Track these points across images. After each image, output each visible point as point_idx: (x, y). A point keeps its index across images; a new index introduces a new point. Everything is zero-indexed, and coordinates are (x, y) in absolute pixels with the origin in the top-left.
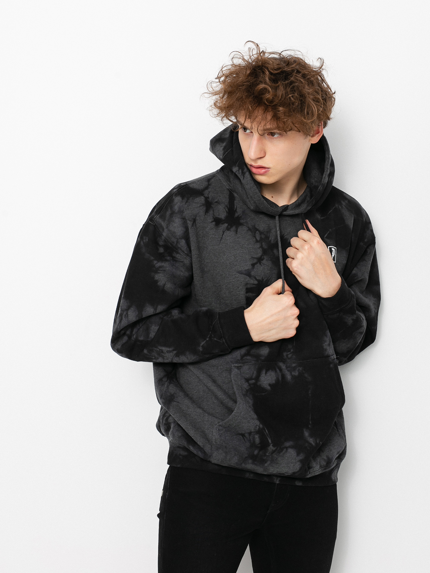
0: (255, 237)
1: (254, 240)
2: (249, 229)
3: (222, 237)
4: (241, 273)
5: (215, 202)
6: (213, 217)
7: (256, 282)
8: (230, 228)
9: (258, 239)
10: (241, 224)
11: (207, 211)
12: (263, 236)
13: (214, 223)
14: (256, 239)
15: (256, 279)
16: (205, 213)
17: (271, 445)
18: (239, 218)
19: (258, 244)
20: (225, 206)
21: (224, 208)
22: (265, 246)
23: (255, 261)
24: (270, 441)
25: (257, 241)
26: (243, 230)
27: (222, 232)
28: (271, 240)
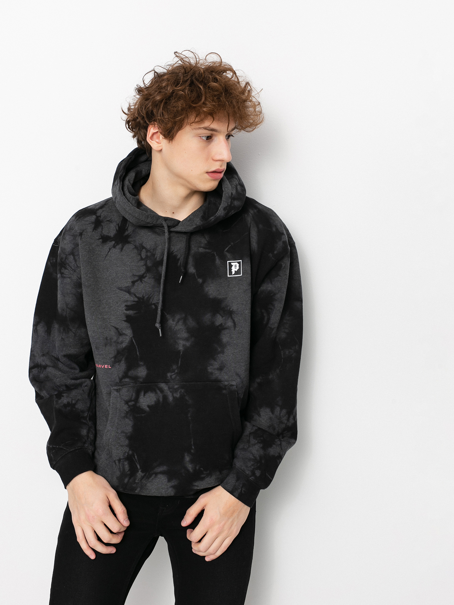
0: (140, 255)
1: (139, 257)
2: (136, 247)
3: (107, 254)
4: (121, 290)
5: (106, 221)
6: (101, 235)
7: (136, 299)
8: (116, 246)
9: (144, 257)
10: (129, 242)
11: (95, 228)
12: (149, 254)
13: (101, 240)
14: (141, 256)
15: (136, 296)
16: (93, 230)
17: (140, 470)
18: (128, 236)
19: (143, 262)
20: (116, 225)
21: (115, 226)
22: (149, 264)
23: (136, 278)
24: (138, 467)
25: (142, 259)
26: (129, 247)
27: (108, 249)
28: (157, 257)
